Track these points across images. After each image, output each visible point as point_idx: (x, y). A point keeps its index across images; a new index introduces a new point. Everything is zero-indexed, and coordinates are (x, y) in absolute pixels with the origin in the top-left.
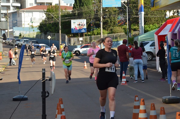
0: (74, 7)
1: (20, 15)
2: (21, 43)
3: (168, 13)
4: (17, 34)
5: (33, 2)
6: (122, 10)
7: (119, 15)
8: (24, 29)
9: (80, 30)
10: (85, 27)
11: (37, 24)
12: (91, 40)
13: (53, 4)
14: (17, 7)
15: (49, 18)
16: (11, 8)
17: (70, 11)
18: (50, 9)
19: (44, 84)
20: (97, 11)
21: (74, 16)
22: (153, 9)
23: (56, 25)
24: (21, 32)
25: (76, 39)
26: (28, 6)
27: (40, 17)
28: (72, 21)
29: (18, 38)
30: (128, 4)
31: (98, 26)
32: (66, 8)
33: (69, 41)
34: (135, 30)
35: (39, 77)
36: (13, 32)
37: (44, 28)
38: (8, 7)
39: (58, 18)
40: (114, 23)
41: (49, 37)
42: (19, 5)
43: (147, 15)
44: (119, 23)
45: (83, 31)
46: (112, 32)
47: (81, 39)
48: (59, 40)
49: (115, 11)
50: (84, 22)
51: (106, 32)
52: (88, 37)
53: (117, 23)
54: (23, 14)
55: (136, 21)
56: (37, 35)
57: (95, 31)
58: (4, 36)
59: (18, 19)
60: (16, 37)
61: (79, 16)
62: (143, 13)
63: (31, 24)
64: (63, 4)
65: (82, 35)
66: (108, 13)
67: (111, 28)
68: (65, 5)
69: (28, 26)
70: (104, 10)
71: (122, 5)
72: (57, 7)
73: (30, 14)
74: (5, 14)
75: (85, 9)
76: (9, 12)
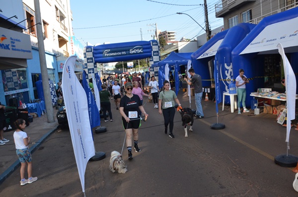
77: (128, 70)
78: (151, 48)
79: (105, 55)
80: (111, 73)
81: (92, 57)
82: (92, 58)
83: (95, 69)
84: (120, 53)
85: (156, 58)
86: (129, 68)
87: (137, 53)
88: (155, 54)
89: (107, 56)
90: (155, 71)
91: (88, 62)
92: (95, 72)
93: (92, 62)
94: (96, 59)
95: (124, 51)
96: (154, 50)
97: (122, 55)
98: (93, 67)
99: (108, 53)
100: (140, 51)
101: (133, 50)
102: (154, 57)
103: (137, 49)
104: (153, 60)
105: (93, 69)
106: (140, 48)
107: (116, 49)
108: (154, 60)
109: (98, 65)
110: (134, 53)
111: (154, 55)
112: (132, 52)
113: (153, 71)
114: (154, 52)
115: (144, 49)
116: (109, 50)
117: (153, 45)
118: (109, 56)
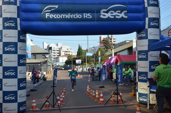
0: (77, 55)
1: (59, 58)
2: (59, 68)
3: (109, 57)
4: (57, 64)
5: (64, 54)
6: (93, 57)
7: (92, 58)
8: (60, 63)
9: (79, 63)
10: (81, 62)
11: (64, 61)
12: (83, 66)
13: (71, 54)
14: (58, 55)
15: (68, 59)
16: (56, 56)
17: (76, 57)
18: (69, 56)
19: (54, 81)
20: (85, 57)
21: (77, 59)
22: (103, 56)
23: (71, 61)
24: (59, 64)
25: (78, 66)
26: (62, 55)
27: (65, 59)
28: (76, 60)
29: (58, 66)
30: (95, 54)
31: (85, 62)
32: (74, 56)
33: (75, 67)
34: (98, 63)
35: (52, 79)
36: (56, 64)
37: (67, 63)
38: (55, 56)
39: (71, 59)
40: (91, 61)
41: (68, 66)
42: (59, 55)
43: (102, 58)
44: (93, 61)
45: (80, 64)
46: (90, 64)
47: (79, 66)
48: (72, 67)
49: (91, 57)
50: (80, 60)
51: (88, 64)
52: (82, 66)
53: (92, 61)
54: (60, 58)
55: (98, 60)
56: (64, 65)
57: (84, 64)
58: (53, 65)
59: (58, 60)
60: (57, 66)
61: (79, 59)
62: (100, 58)
63: (62, 61)
64: (74, 54)
65: (80, 65)
66: (88, 58)
67: (90, 62)
68: (75, 55)
69: (62, 62)
70: (87, 56)
71: (93, 55)
72: (71, 56)
73: (62, 58)
74: (54, 58)
75: (81, 56)
76: (55, 57)
77: (76, 67)
78: (145, 10)
79: (47, 15)
80: (61, 68)
81: (15, 16)
82: (15, 20)
83: (20, 44)
84: (78, 16)
85: (152, 34)
86: (77, 65)
87: (115, 19)
88: (152, 24)
89: (49, 20)
90: (150, 59)
91: (5, 28)
92: (20, 52)
93: (15, 28)
94: (25, 23)
95: (87, 12)
96: (150, 15)
97: (82, 20)
98: (15, 40)
99: (52, 12)
100: (122, 15)
101: (107, 12)
102: (150, 30)
103: (115, 10)
104: (146, 38)
105: (15, 44)
106: (122, 10)
107: (70, 7)
108: (150, 37)
109: (29, 36)
110: (108, 19)
111: (150, 27)
112: (104, 15)
113: (146, 59)
114: (152, 20)
115: (129, 11)
116: (57, 7)
117: (149, 5)
118: (54, 20)
